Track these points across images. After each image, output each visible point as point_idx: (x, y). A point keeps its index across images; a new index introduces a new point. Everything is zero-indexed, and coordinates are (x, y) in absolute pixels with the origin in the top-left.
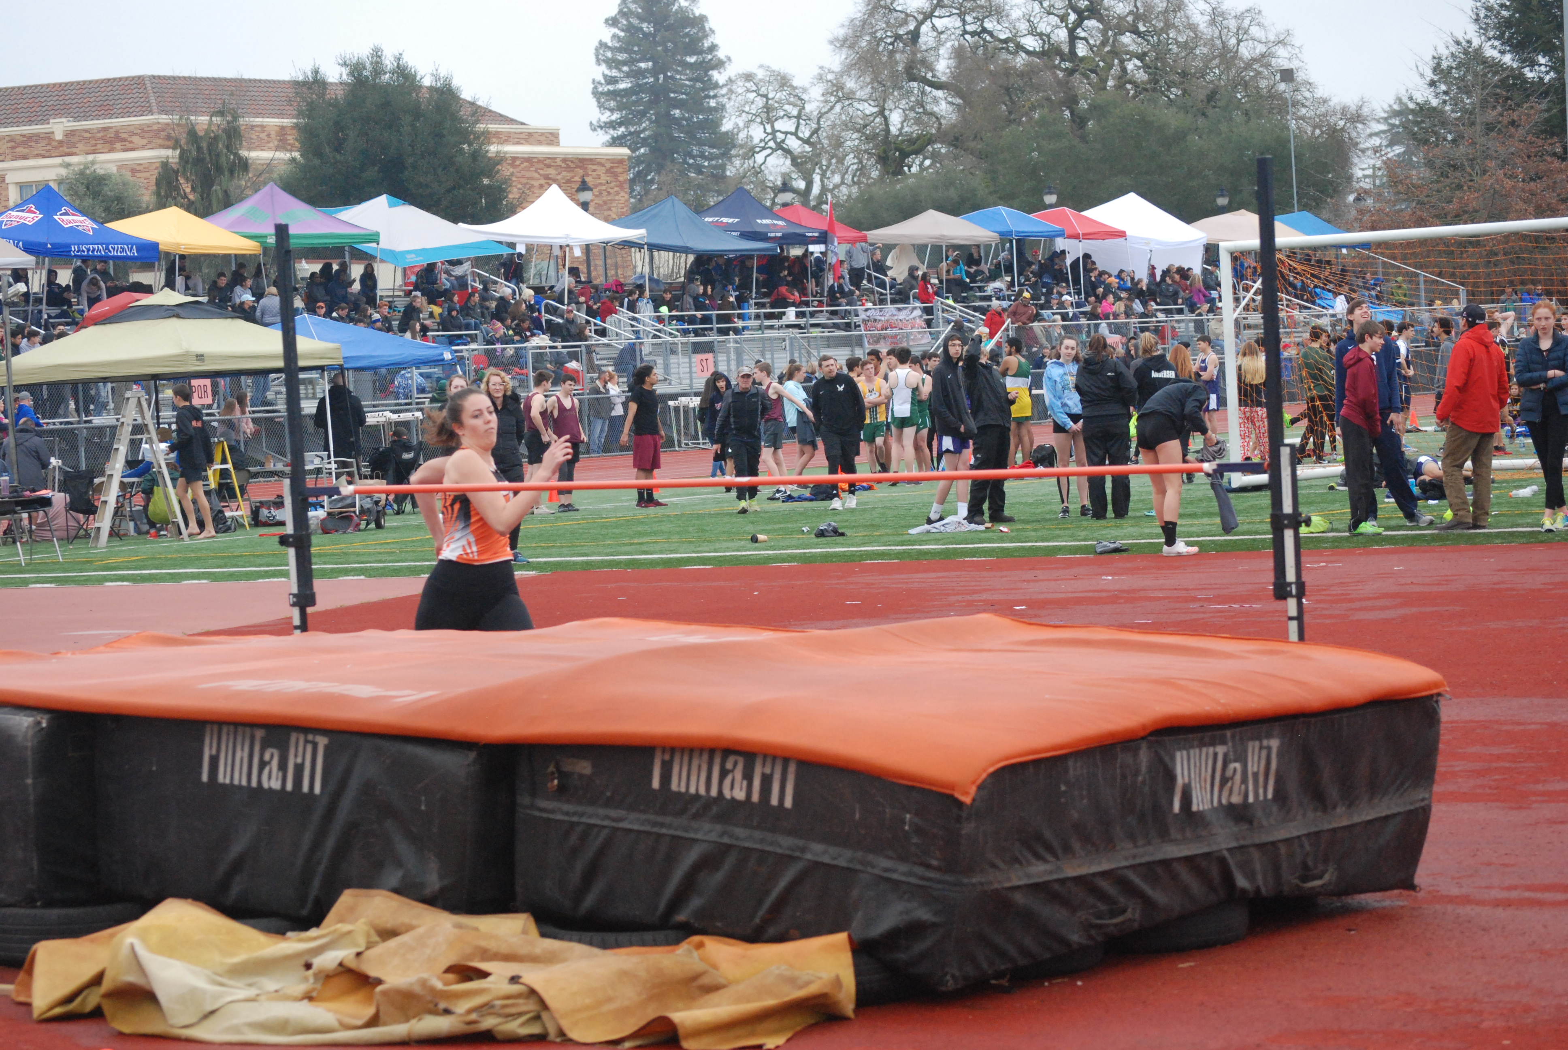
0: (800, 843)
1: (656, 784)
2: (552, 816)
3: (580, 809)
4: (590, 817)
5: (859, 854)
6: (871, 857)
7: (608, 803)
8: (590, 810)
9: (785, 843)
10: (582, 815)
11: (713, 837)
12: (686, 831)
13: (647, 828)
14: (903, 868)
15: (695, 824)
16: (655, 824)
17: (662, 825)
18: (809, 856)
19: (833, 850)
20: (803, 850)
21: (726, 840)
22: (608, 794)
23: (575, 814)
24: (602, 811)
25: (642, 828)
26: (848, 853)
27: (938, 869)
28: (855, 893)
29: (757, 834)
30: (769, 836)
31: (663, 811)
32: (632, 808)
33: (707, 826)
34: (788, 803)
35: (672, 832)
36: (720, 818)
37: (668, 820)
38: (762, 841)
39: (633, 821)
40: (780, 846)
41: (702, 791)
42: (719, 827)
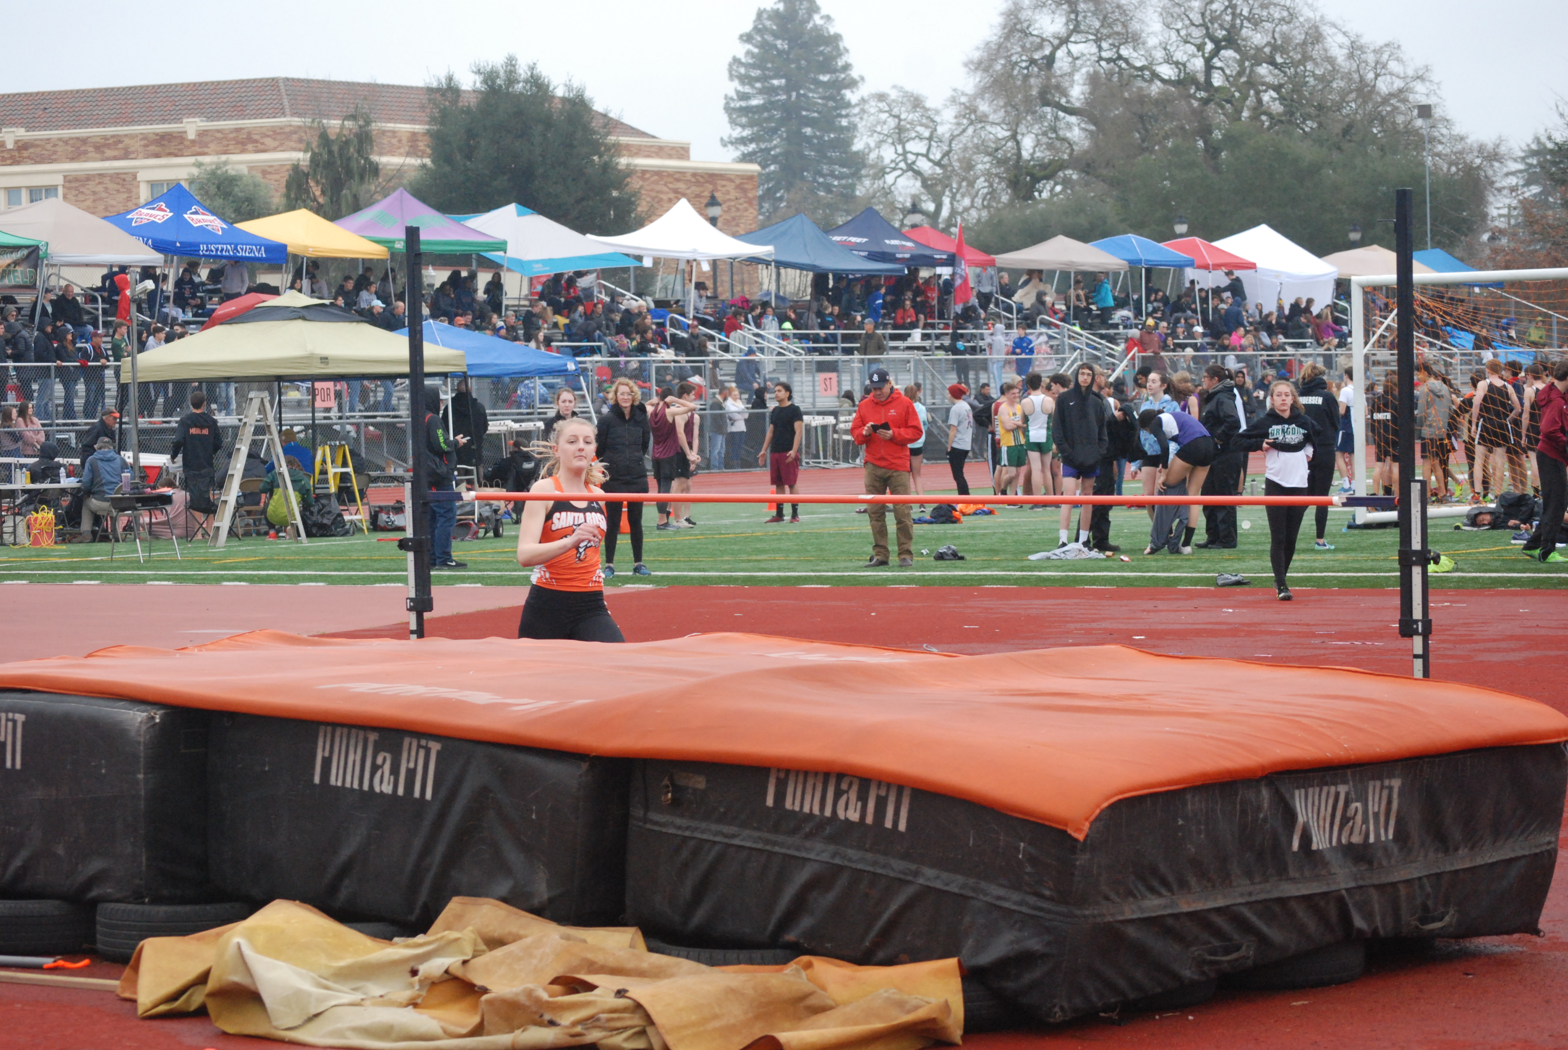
0: (913, 867)
1: (770, 802)
2: (664, 830)
3: (693, 823)
4: (703, 832)
5: (971, 881)
6: (983, 885)
7: (720, 820)
8: (704, 825)
9: (897, 866)
10: (696, 829)
11: (825, 857)
12: (798, 849)
13: (760, 846)
14: (1015, 896)
15: (808, 844)
16: (767, 842)
17: (775, 843)
18: (921, 881)
19: (945, 875)
20: (916, 874)
21: (837, 861)
22: (722, 810)
23: (687, 828)
24: (714, 827)
25: (754, 846)
26: (960, 879)
27: (1051, 899)
28: (967, 920)
29: (869, 856)
30: (881, 858)
31: (775, 829)
32: (744, 825)
33: (819, 846)
34: (902, 827)
35: (783, 851)
36: (832, 839)
37: (780, 838)
38: (875, 863)
39: (746, 838)
40: (893, 869)
41: (816, 811)
42: (832, 848)
